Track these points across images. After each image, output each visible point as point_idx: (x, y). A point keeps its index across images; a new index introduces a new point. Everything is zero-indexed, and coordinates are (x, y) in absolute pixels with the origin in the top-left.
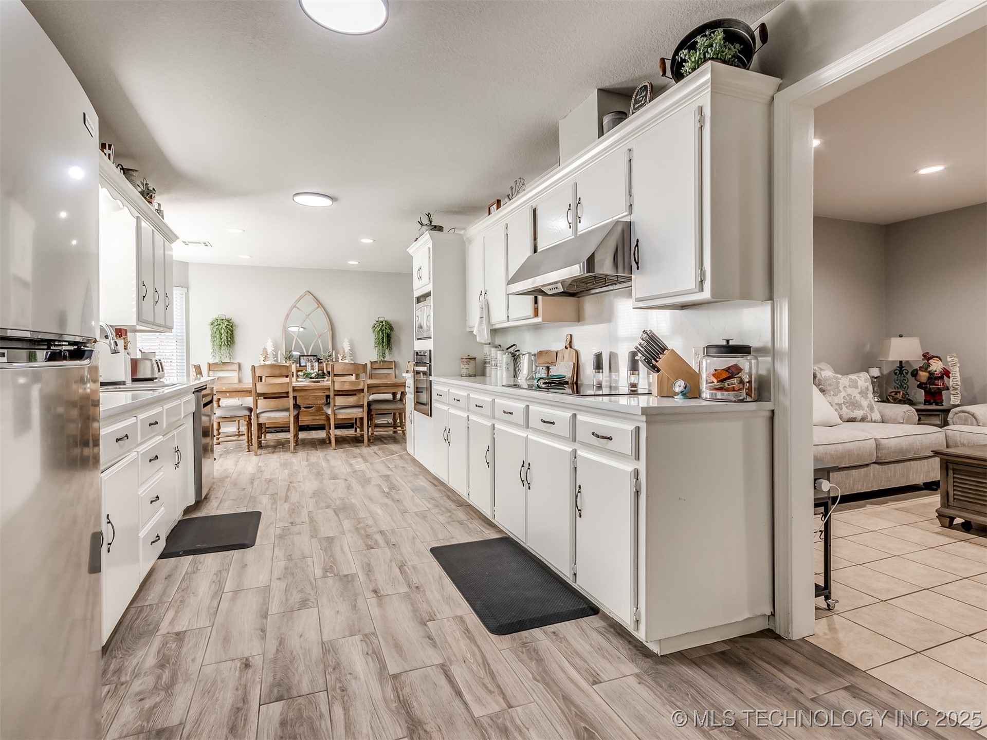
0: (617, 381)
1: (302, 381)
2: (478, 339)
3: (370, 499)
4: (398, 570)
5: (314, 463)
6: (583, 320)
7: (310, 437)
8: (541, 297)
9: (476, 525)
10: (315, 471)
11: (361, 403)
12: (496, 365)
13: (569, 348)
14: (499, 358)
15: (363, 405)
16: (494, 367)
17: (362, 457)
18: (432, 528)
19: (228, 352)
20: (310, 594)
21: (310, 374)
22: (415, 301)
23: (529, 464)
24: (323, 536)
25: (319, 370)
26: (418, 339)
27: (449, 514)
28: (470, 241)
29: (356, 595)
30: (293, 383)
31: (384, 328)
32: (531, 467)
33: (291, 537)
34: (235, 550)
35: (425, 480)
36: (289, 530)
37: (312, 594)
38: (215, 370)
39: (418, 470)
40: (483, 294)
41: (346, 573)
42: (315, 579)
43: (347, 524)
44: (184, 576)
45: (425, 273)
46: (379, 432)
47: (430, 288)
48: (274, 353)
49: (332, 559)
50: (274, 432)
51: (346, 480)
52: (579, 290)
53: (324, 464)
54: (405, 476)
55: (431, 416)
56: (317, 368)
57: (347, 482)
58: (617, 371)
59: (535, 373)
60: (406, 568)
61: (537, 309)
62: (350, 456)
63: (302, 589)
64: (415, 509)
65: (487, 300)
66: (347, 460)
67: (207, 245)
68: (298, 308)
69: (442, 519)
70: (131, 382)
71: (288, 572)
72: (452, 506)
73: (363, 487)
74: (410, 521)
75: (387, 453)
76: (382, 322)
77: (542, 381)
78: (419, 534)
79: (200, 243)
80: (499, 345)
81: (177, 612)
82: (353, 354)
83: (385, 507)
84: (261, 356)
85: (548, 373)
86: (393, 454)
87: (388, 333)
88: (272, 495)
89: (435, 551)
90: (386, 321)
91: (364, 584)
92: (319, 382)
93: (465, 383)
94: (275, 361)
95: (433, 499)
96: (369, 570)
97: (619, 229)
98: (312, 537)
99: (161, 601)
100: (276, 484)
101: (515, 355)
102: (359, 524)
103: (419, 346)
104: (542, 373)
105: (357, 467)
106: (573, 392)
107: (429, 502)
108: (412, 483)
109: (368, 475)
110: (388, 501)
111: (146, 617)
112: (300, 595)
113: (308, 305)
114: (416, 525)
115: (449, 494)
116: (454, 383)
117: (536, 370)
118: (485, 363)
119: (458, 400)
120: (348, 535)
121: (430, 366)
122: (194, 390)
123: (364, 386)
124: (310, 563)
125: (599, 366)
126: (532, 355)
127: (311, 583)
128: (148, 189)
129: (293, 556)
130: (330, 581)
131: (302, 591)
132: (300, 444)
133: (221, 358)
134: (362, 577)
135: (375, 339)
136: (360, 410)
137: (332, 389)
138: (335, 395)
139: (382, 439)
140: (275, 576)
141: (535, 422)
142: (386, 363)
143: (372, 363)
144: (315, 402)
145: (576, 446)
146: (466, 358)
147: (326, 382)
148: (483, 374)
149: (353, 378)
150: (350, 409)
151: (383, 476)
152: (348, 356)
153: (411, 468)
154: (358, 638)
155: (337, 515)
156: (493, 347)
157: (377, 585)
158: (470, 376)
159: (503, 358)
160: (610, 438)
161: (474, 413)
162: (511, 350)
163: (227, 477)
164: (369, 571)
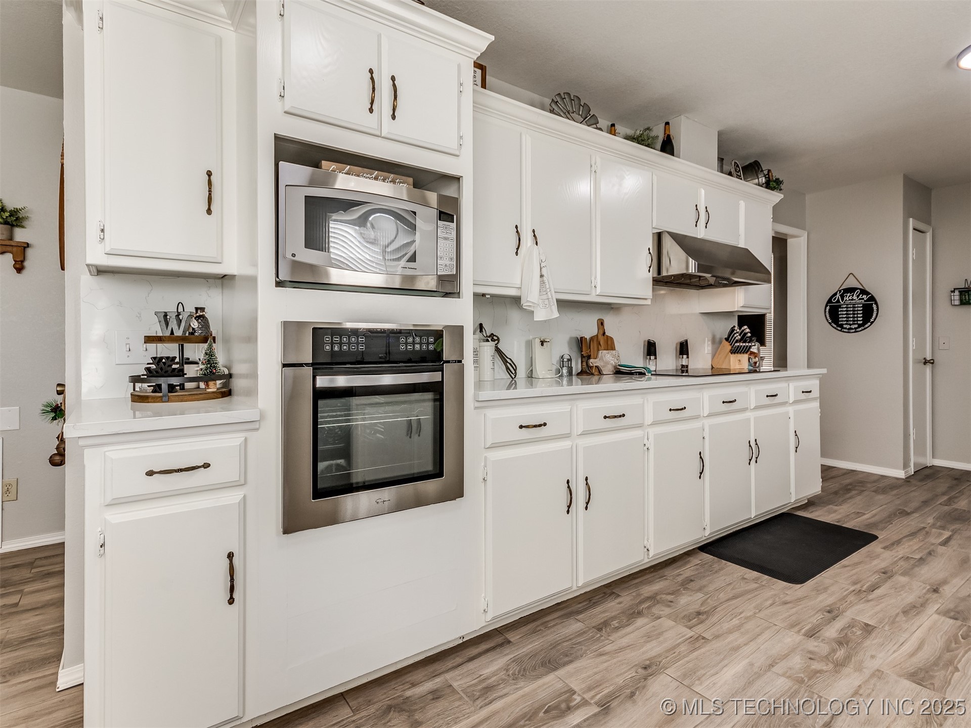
24: (927, 693)
49: (954, 646)
102: (819, 672)
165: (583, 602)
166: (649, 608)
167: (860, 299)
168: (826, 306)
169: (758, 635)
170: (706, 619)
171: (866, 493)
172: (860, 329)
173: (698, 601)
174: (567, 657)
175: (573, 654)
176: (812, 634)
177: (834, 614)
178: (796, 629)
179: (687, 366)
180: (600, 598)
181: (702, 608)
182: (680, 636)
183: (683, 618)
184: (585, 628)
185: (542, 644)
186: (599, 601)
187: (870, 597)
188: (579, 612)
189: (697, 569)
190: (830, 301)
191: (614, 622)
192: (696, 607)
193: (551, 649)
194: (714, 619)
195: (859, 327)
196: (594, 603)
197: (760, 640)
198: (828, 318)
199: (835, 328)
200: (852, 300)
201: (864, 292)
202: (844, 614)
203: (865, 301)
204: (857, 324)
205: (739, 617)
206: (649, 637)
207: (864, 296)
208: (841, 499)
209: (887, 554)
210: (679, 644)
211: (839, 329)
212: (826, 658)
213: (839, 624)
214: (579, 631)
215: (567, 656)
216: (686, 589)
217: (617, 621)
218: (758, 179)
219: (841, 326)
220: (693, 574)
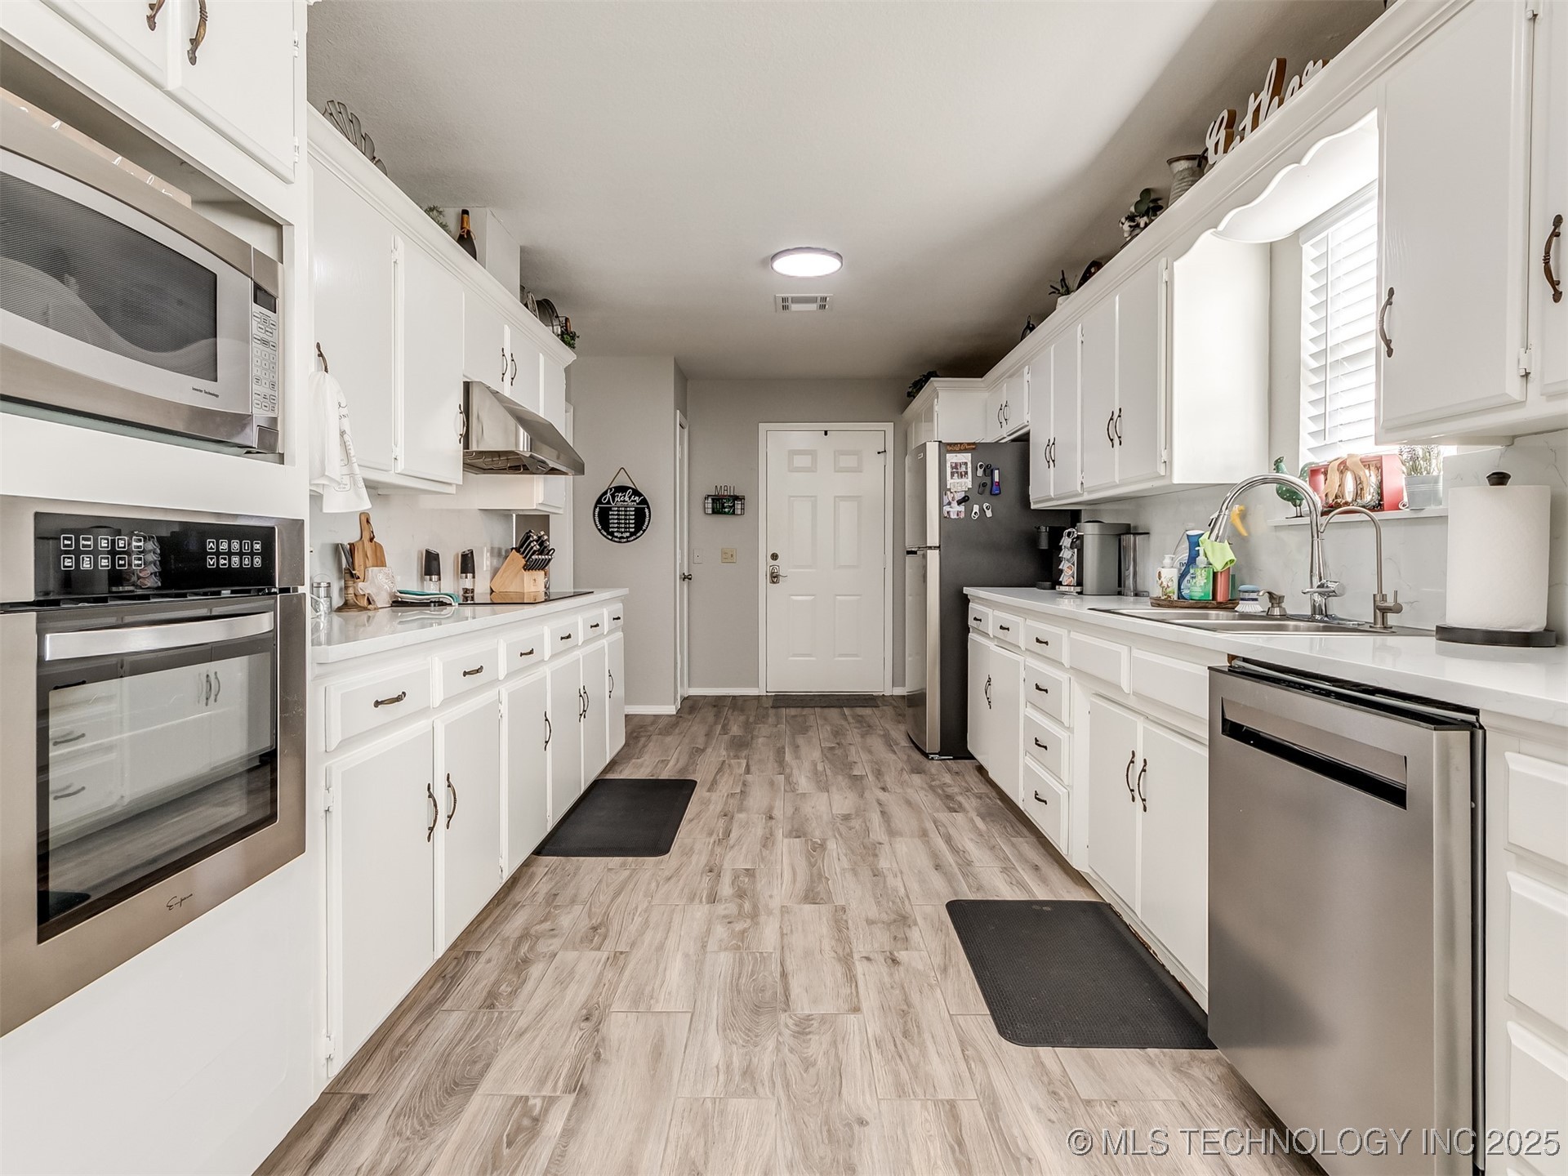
20: (842, 826)
24: (823, 908)
37: (838, 825)
41: (798, 840)
42: (835, 839)
43: (769, 935)
49: (813, 860)
60: (720, 834)
63: (850, 831)
91: (780, 826)
96: (767, 841)
98: (844, 909)
102: (744, 931)
120: (776, 904)
124: (844, 859)
127: (840, 834)
130: (818, 834)
154: (800, 791)
157: (766, 824)
165: (434, 984)
166: (531, 949)
167: (632, 501)
168: (596, 507)
169: (670, 923)
170: (608, 930)
171: (654, 738)
172: (632, 538)
173: (582, 915)
174: (478, 1064)
175: (482, 1055)
176: (713, 899)
177: (716, 871)
178: (697, 900)
179: (473, 591)
180: (455, 967)
181: (594, 921)
182: (595, 963)
183: (582, 941)
184: (469, 1015)
185: (422, 1070)
186: (457, 973)
187: (732, 842)
188: (441, 1000)
189: (551, 879)
190: (599, 501)
191: (502, 987)
192: (584, 924)
193: (444, 1067)
194: (615, 927)
195: (631, 536)
196: (452, 978)
197: (675, 925)
198: (598, 523)
199: (605, 537)
200: (624, 501)
201: (636, 493)
202: (723, 867)
203: (638, 504)
204: (629, 532)
205: (638, 913)
206: (562, 982)
207: (637, 498)
208: (637, 750)
209: (714, 796)
210: (601, 973)
211: (610, 537)
212: (741, 915)
213: (726, 879)
214: (464, 1023)
215: (475, 1062)
216: (556, 907)
217: (504, 985)
218: (553, 326)
219: (612, 534)
220: (551, 886)
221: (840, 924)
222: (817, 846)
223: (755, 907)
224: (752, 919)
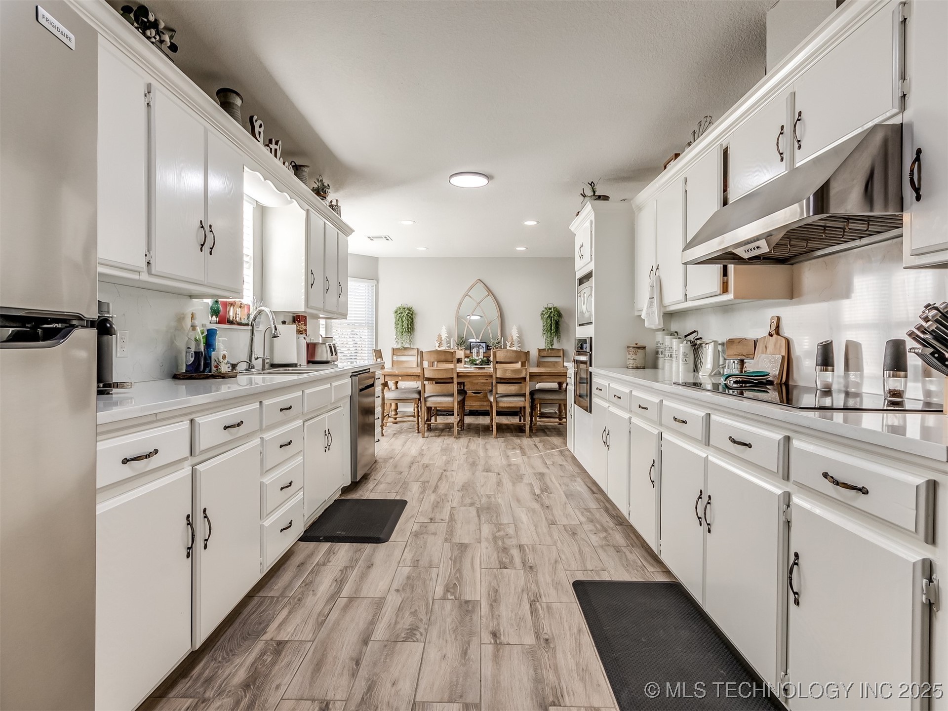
0: (858, 385)
1: (468, 368)
2: (646, 324)
3: (518, 501)
4: (528, 607)
5: (472, 451)
6: (799, 295)
7: (476, 422)
8: (733, 265)
9: (636, 556)
10: (471, 460)
11: (524, 392)
12: (671, 356)
13: (775, 336)
14: (674, 347)
15: (525, 393)
16: (668, 359)
17: (521, 448)
18: (581, 552)
19: (408, 338)
20: (421, 620)
21: (475, 360)
22: (577, 282)
23: (710, 497)
24: (457, 541)
25: (484, 357)
26: (580, 325)
27: (605, 534)
28: (640, 209)
29: (471, 634)
30: (457, 369)
31: (552, 315)
32: (712, 501)
33: (425, 536)
34: (369, 543)
35: (582, 483)
36: (426, 527)
37: (424, 620)
38: (398, 354)
39: (577, 470)
40: (654, 269)
41: (468, 598)
42: (433, 599)
43: (486, 530)
44: (314, 566)
45: (587, 251)
46: (540, 422)
47: (591, 267)
48: (448, 340)
49: (458, 575)
50: (446, 415)
51: (499, 474)
52: (795, 251)
53: (482, 453)
54: (561, 476)
55: (591, 412)
56: (482, 355)
57: (499, 476)
58: (859, 368)
59: (724, 368)
60: (539, 607)
61: (727, 282)
62: (510, 447)
63: (416, 610)
64: (565, 522)
65: (659, 276)
66: (505, 451)
67: (388, 240)
68: (470, 297)
69: (595, 539)
70: (306, 364)
71: (410, 584)
72: (609, 523)
73: (514, 484)
74: (556, 536)
75: (548, 447)
76: (550, 309)
77: (733, 379)
78: (563, 557)
79: (382, 238)
80: (676, 332)
81: (290, 613)
82: (521, 342)
83: (531, 513)
84: (436, 342)
85: (742, 368)
86: (553, 449)
87: (556, 321)
88: (424, 482)
89: (580, 587)
90: (554, 308)
91: (484, 619)
92: (484, 368)
93: (630, 377)
94: (448, 347)
95: (588, 510)
96: (495, 599)
97: (878, 138)
98: (446, 540)
99: (283, 595)
100: (431, 470)
101: (696, 345)
102: (499, 531)
103: (581, 333)
104: (732, 368)
105: (513, 460)
106: (782, 401)
107: (582, 514)
108: (568, 486)
109: (523, 471)
110: (536, 506)
111: (262, 613)
112: (411, 619)
113: (479, 292)
114: (562, 544)
115: (607, 504)
116: (614, 376)
117: (725, 363)
118: (657, 353)
119: (619, 398)
120: (484, 544)
121: (591, 355)
122: (351, 374)
123: (526, 374)
124: (434, 576)
125: (826, 359)
126: (719, 344)
127: (427, 604)
128: (323, 185)
129: (420, 562)
130: (448, 606)
131: (414, 613)
132: (465, 430)
133: (402, 343)
134: (485, 608)
135: (544, 326)
136: (522, 399)
137: (494, 376)
138: (497, 383)
139: (546, 430)
140: (395, 586)
141: (719, 438)
142: (554, 352)
143: (539, 350)
144: (484, 387)
145: (789, 487)
146: (634, 347)
147: (490, 369)
148: (655, 366)
149: (518, 365)
150: (512, 397)
151: (538, 473)
152: (516, 343)
153: (570, 467)
154: (456, 707)
155: (479, 516)
156: (668, 334)
157: (498, 624)
158: (637, 368)
159: (680, 348)
160: (864, 491)
161: (637, 415)
162: (691, 337)
163: (391, 458)
164: (495, 601)
176: (521, 548)
178: (531, 547)
202: (523, 570)
213: (518, 561)
221: (451, 532)
222: (452, 590)
223: (495, 543)
224: (496, 536)
